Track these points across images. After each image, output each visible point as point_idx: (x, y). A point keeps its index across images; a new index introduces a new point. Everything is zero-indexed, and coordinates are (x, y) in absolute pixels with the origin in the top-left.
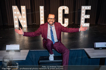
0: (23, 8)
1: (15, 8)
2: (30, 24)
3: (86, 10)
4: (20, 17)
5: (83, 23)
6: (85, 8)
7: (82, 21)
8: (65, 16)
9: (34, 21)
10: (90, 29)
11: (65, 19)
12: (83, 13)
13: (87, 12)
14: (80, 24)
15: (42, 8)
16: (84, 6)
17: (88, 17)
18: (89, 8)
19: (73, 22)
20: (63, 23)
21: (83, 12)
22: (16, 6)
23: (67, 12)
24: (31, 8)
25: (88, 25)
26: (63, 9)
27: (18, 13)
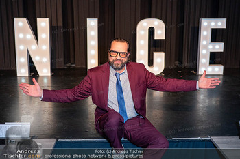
0: (43, 24)
1: (21, 23)
2: (61, 65)
3: (212, 29)
4: (33, 47)
5: (204, 65)
6: (209, 25)
7: (204, 60)
8: (154, 45)
9: (72, 59)
10: (224, 82)
11: (156, 54)
12: (205, 38)
13: (216, 35)
14: (196, 68)
15: (92, 24)
16: (206, 17)
17: (219, 47)
18: (221, 23)
19: (177, 63)
20: (151, 63)
21: (205, 34)
22: (25, 19)
23: (160, 34)
24: (63, 24)
25: (219, 71)
26: (151, 27)
27: (30, 36)
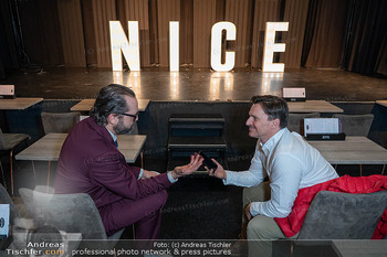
0: (133, 26)
1: (115, 26)
2: (147, 64)
6: (274, 28)
11: (227, 53)
17: (281, 48)
18: (284, 26)
22: (119, 22)
